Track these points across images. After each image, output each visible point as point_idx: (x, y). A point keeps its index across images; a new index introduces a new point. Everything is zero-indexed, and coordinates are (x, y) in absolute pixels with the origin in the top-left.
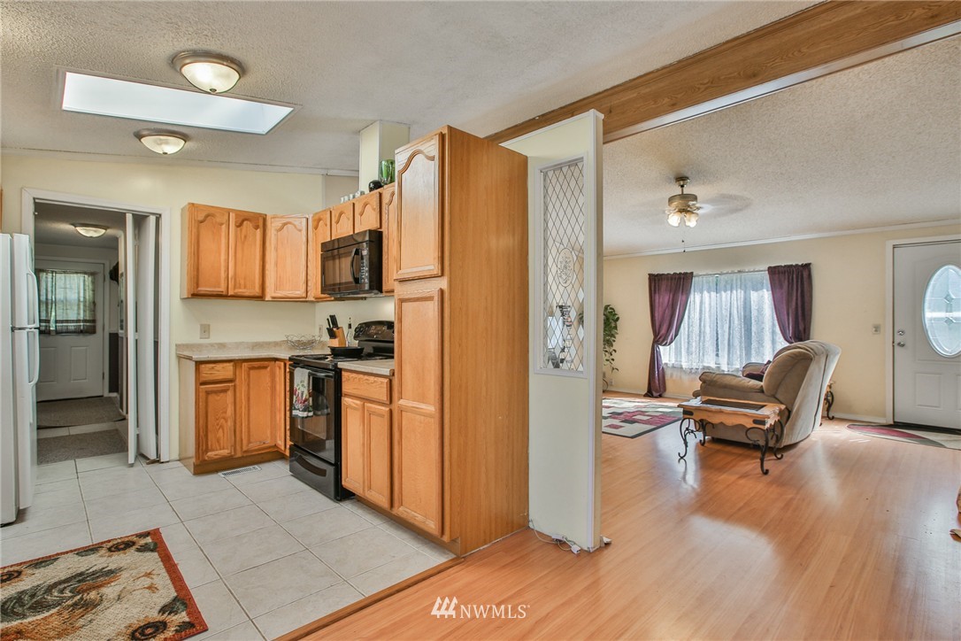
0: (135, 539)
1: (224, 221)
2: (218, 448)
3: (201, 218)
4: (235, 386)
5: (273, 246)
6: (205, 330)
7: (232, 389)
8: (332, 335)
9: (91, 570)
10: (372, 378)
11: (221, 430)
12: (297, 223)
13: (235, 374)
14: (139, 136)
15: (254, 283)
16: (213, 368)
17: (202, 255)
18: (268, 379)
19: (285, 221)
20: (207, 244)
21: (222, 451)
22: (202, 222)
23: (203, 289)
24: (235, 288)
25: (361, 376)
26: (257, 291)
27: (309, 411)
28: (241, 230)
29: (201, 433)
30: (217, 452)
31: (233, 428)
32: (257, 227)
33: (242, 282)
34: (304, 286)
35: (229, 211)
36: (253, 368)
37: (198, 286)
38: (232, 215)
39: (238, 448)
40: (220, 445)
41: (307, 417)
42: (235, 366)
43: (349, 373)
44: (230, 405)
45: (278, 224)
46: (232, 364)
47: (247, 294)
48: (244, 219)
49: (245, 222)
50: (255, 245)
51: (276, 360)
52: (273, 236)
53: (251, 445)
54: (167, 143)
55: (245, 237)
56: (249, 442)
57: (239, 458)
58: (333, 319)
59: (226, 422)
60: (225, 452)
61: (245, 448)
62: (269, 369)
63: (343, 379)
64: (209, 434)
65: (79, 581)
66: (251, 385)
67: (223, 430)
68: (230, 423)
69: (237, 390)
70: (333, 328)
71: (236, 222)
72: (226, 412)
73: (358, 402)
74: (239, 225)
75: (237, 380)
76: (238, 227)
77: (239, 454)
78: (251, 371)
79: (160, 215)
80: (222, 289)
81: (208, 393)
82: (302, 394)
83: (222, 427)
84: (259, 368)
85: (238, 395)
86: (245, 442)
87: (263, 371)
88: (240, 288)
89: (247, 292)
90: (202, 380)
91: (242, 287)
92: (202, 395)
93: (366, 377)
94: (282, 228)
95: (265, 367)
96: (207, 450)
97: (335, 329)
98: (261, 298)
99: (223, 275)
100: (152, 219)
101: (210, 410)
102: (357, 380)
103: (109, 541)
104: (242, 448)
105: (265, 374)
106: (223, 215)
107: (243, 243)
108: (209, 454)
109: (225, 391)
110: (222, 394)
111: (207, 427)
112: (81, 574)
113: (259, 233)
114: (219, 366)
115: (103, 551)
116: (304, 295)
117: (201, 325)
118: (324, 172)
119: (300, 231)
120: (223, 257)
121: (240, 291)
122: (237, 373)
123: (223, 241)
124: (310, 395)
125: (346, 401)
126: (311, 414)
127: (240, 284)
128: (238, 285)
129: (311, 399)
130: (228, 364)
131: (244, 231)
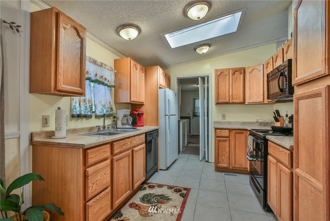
0: (182, 189)
1: (227, 74)
2: (223, 163)
3: (219, 74)
4: (229, 140)
5: (248, 81)
6: (224, 116)
7: (228, 141)
8: (277, 120)
9: (166, 195)
10: (281, 149)
11: (224, 156)
12: (258, 68)
13: (229, 134)
14: (195, 50)
15: (240, 97)
16: (221, 131)
17: (219, 88)
18: (244, 138)
19: (253, 68)
20: (222, 84)
21: (224, 165)
22: (219, 75)
23: (220, 101)
24: (232, 100)
25: (276, 146)
26: (241, 100)
27: (253, 158)
28: (234, 76)
29: (217, 156)
30: (222, 165)
31: (228, 156)
32: (241, 74)
33: (235, 97)
34: (262, 97)
35: (229, 70)
36: (237, 133)
37: (218, 100)
38: (231, 71)
39: (231, 165)
40: (223, 162)
41: (253, 160)
42: (230, 132)
43: (271, 143)
44: (227, 147)
45: (250, 70)
46: (228, 130)
47: (237, 102)
48: (235, 71)
49: (236, 72)
50: (241, 81)
51: (247, 130)
52: (248, 76)
53: (236, 165)
54: (203, 49)
55: (236, 78)
56: (235, 164)
57: (231, 169)
58: (277, 112)
59: (226, 153)
60: (225, 165)
61: (233, 166)
62: (244, 134)
63: (269, 146)
64: (219, 157)
65: (161, 198)
66: (236, 140)
67: (225, 156)
68: (227, 154)
69: (231, 141)
70: (277, 116)
71: (232, 73)
72: (226, 149)
73: (275, 160)
74: (234, 74)
75: (231, 137)
76: (233, 75)
77: (231, 168)
78: (236, 134)
79: (208, 76)
80: (227, 100)
81: (219, 141)
82: (250, 149)
83: (224, 155)
84: (240, 133)
85: (231, 143)
86: (233, 163)
87: (241, 135)
88: (234, 100)
89: (237, 101)
90: (217, 135)
91: (235, 99)
92: (217, 141)
93: (278, 147)
94: (252, 71)
95: (243, 133)
96: (218, 163)
97: (278, 117)
98: (243, 103)
99: (227, 95)
100: (206, 78)
101: (220, 147)
102: (274, 147)
103: (176, 187)
104: (232, 165)
105: (243, 136)
106: (227, 71)
107: (235, 81)
108: (219, 164)
109: (225, 141)
110: (224, 142)
111: (219, 154)
112: (163, 195)
113: (242, 76)
114: (223, 131)
115: (173, 190)
116: (262, 101)
117: (222, 115)
118: (277, 41)
119: (260, 71)
120: (227, 88)
121: (234, 101)
122: (231, 135)
123: (227, 81)
124: (254, 150)
125: (270, 158)
126: (255, 159)
127: (234, 98)
128: (233, 99)
129: (254, 152)
130: (226, 130)
131: (235, 76)
